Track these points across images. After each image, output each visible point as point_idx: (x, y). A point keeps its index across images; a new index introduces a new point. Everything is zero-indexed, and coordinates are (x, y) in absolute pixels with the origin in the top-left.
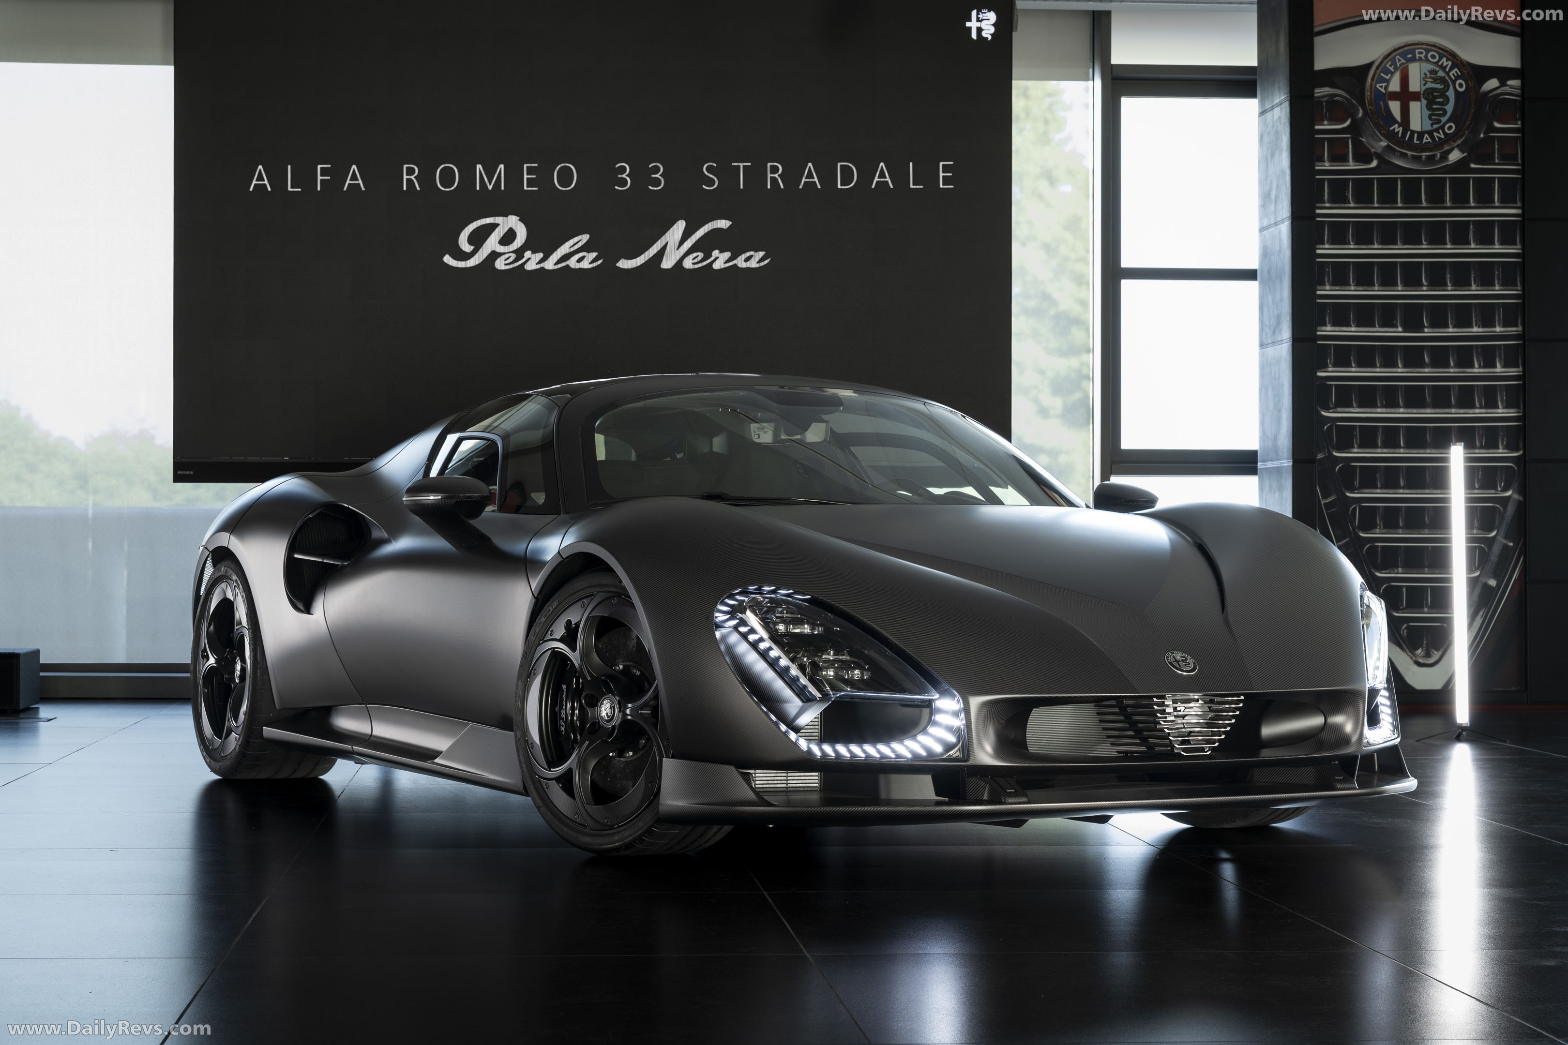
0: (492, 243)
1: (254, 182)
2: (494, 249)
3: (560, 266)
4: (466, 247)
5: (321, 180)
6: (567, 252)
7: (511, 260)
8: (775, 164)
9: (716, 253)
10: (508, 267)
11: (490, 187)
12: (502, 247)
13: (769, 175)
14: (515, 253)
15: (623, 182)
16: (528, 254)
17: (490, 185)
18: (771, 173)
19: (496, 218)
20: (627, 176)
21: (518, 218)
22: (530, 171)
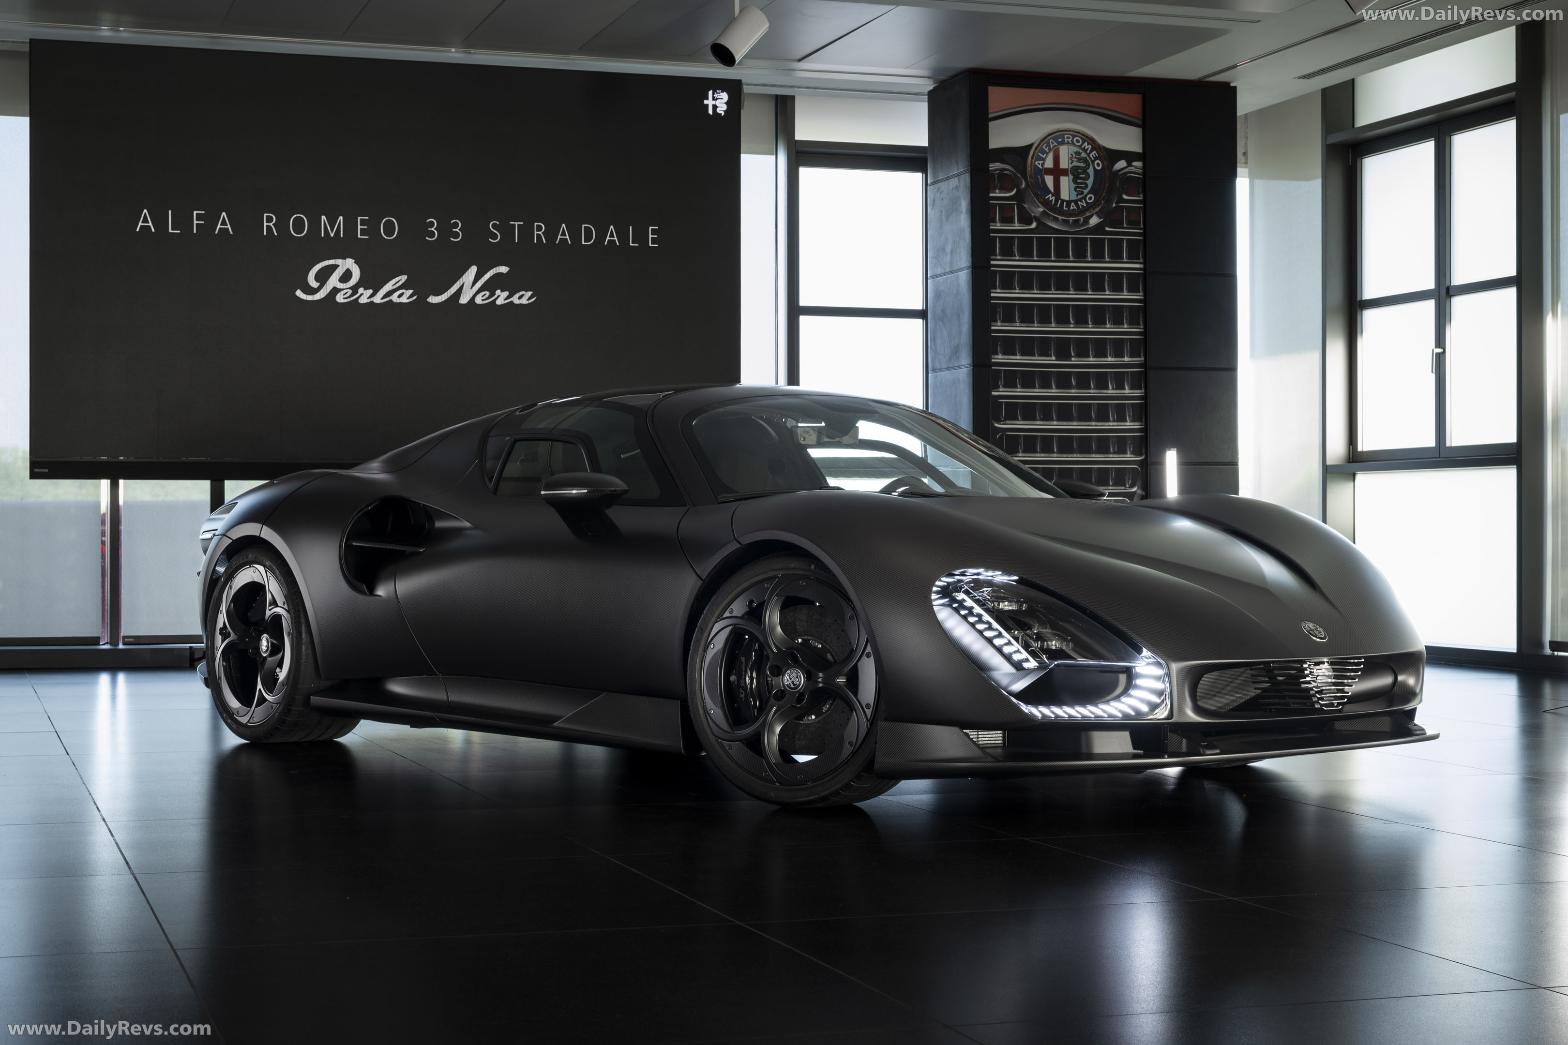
0: (333, 281)
1: (140, 224)
2: (335, 286)
3: (385, 300)
4: (314, 284)
5: (197, 224)
6: (391, 289)
7: (348, 295)
8: (540, 224)
9: (498, 292)
10: (346, 301)
11: (332, 235)
12: (341, 284)
13: (536, 233)
14: (351, 289)
15: (432, 234)
16: (361, 290)
17: (332, 233)
18: (537, 231)
19: (337, 260)
20: (435, 229)
21: (354, 261)
22: (363, 222)
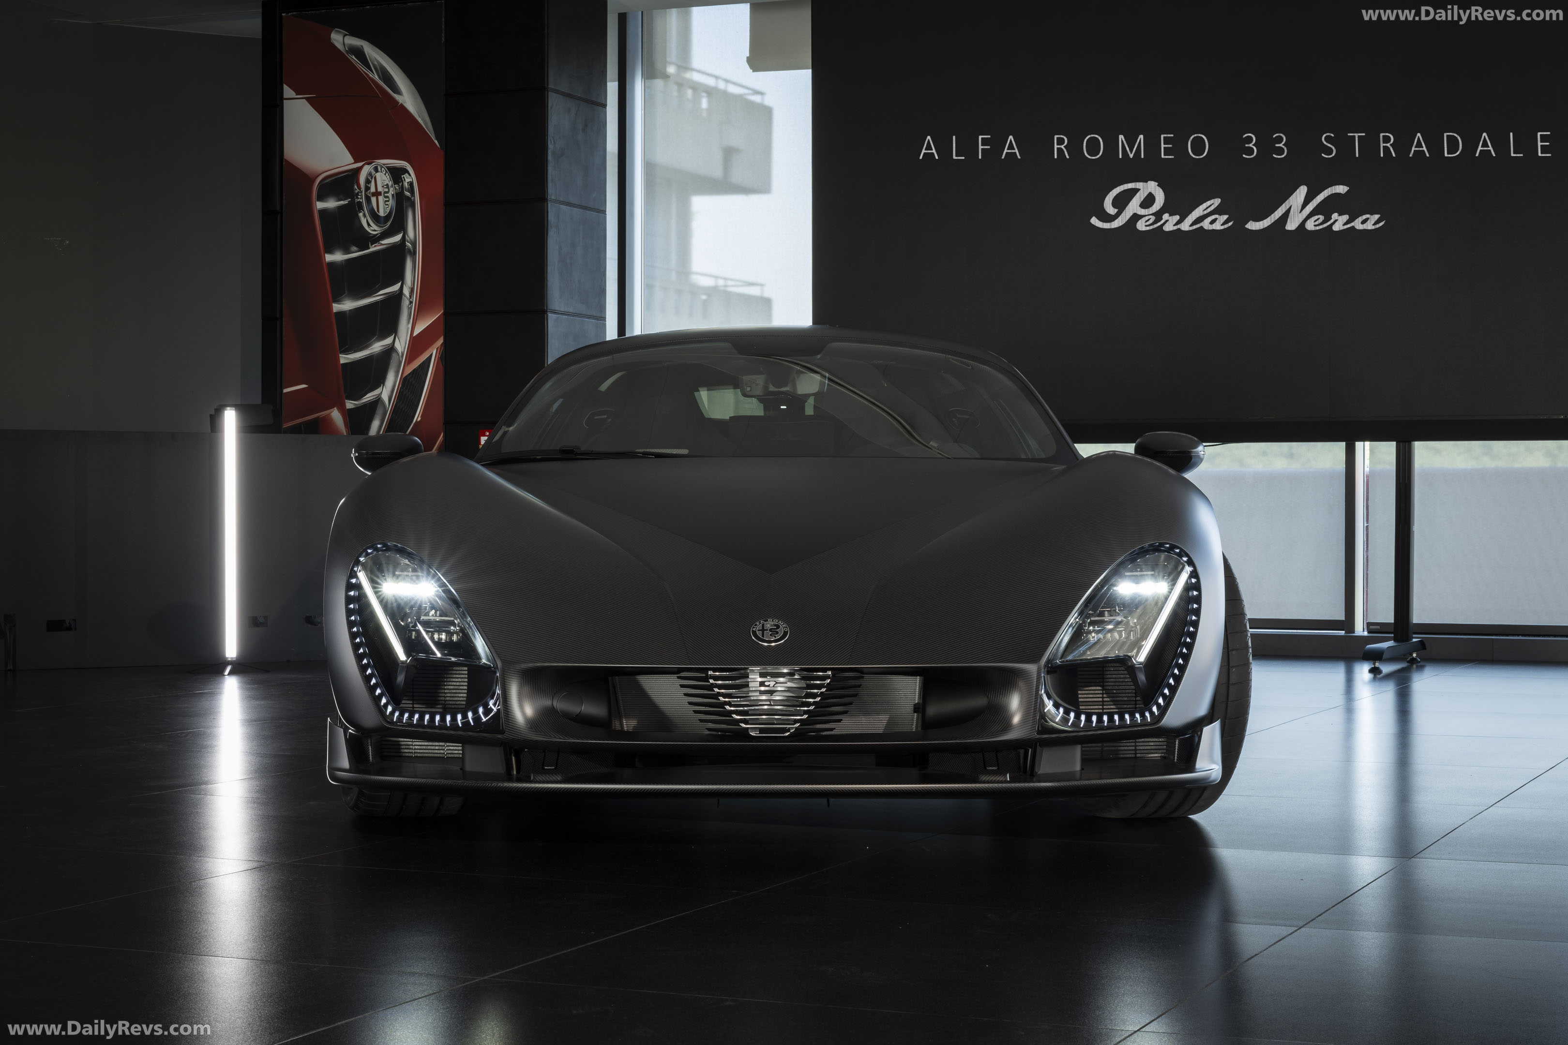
0: (1133, 207)
1: (924, 151)
2: (1135, 212)
3: (1195, 227)
4: (1111, 210)
5: (982, 149)
6: (1201, 215)
7: (1151, 222)
8: (1387, 134)
9: (1335, 216)
10: (1148, 228)
11: (1131, 156)
12: (1143, 210)
13: (1382, 145)
14: (1155, 216)
15: (1251, 151)
16: (1166, 216)
17: (1131, 153)
18: (1384, 143)
19: (1137, 183)
20: (1253, 145)
21: (1157, 184)
22: (1167, 141)
